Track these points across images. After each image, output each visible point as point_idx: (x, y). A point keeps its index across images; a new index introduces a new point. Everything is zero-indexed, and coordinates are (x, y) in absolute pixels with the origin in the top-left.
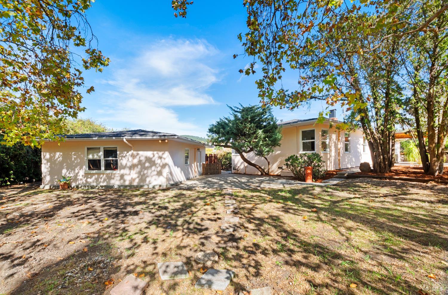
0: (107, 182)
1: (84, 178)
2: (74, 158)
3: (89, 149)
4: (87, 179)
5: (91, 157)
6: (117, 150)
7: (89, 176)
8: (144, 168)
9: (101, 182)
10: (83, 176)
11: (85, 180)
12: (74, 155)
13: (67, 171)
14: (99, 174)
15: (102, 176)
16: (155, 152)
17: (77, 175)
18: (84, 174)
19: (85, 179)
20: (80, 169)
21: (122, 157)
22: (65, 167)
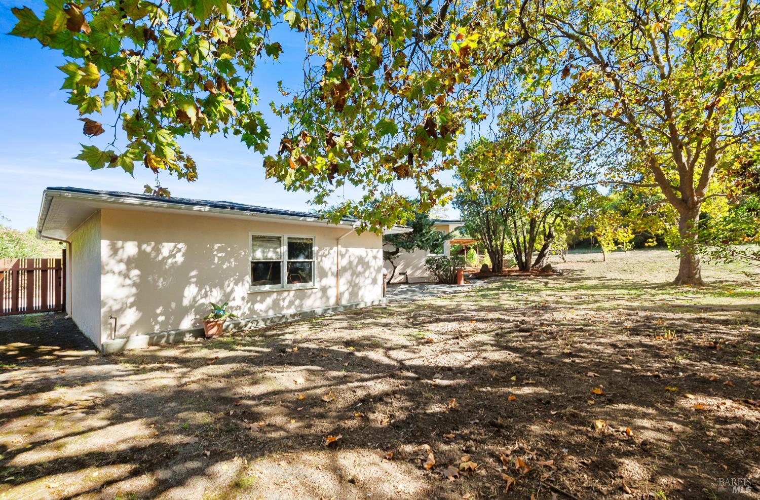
0: (296, 307)
1: (248, 302)
2: (219, 258)
3: (255, 238)
4: (253, 304)
5: (259, 255)
6: (312, 244)
7: (259, 298)
8: (355, 274)
9: (283, 308)
10: (243, 299)
11: (249, 309)
12: (220, 250)
13: (200, 290)
14: (279, 292)
15: (285, 294)
16: (369, 250)
17: (227, 297)
18: (246, 296)
19: (249, 304)
20: (236, 284)
21: (322, 256)
22: (194, 280)
